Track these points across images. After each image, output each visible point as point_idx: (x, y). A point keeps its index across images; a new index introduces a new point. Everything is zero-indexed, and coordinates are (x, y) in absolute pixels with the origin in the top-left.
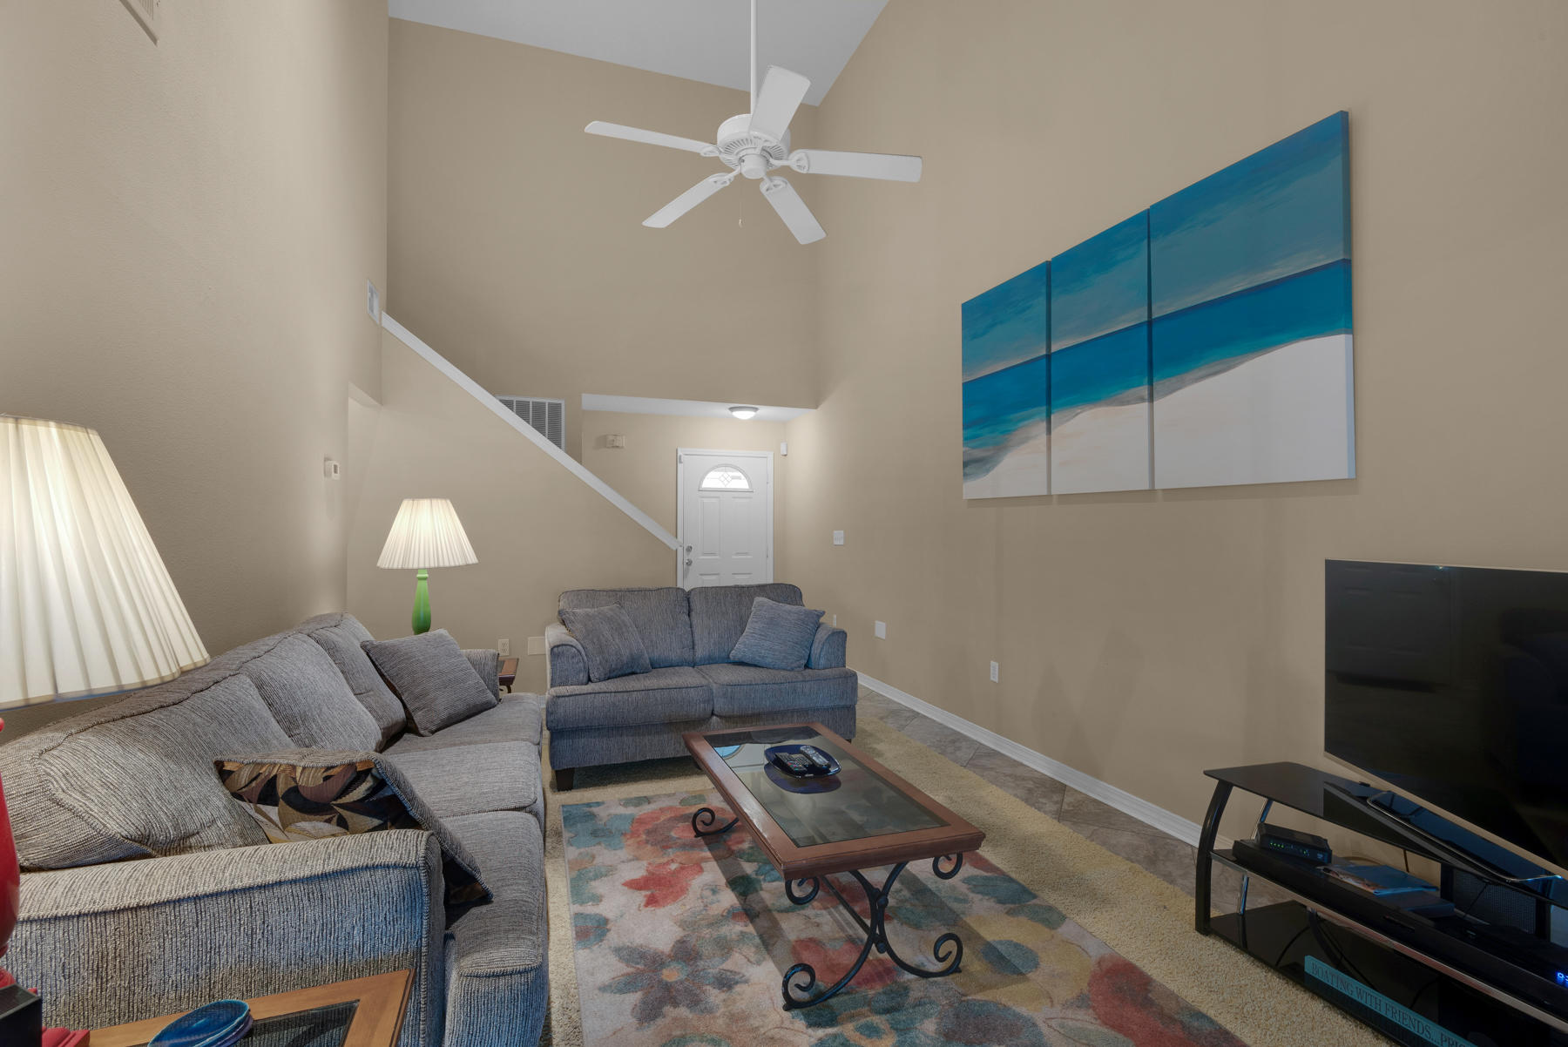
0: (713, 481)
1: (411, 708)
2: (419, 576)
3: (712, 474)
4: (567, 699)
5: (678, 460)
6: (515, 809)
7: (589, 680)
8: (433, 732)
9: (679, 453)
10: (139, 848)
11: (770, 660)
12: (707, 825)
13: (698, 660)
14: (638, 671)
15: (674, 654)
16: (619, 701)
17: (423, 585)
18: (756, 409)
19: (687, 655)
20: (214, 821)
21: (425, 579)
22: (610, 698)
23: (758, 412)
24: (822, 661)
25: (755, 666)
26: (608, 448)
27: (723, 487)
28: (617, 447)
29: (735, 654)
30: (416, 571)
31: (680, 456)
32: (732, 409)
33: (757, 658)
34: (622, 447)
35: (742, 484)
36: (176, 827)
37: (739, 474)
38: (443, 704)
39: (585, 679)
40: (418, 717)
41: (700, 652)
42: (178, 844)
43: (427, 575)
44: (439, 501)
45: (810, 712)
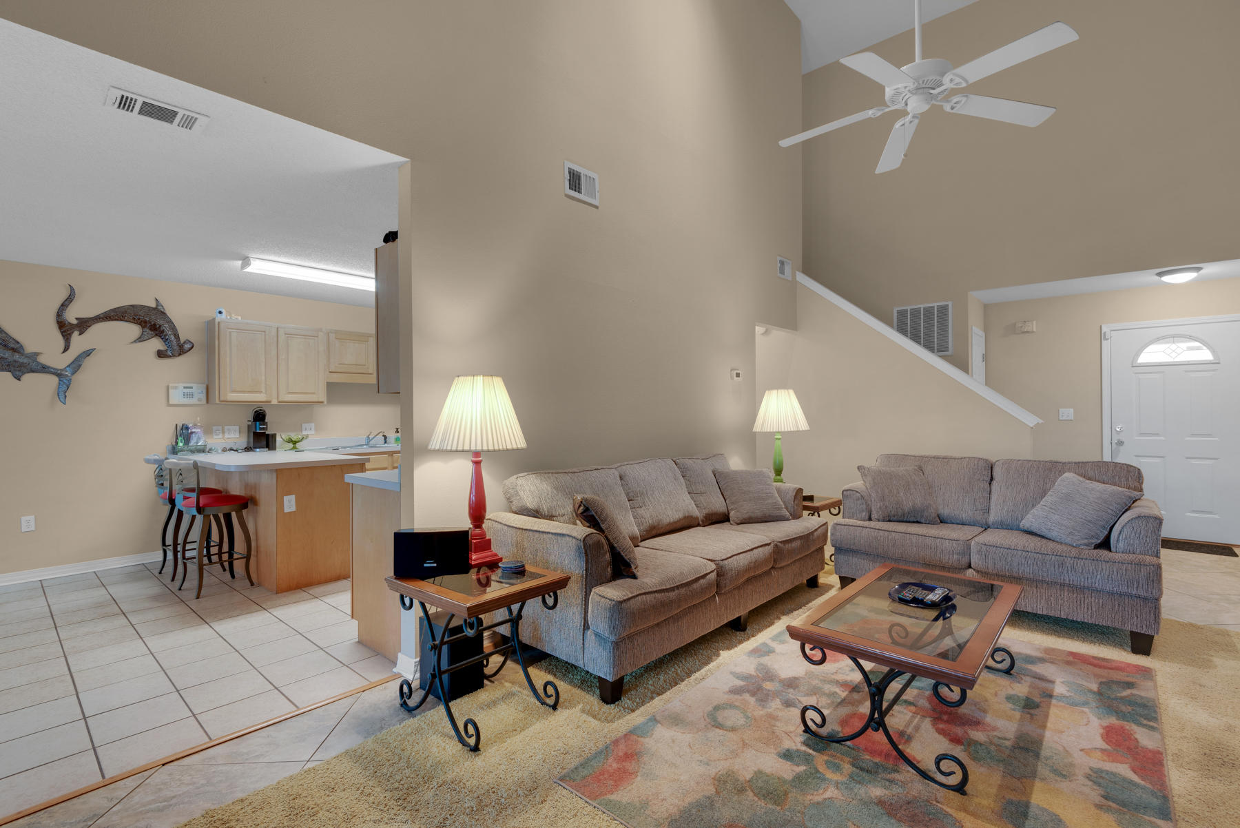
0: (1154, 354)
1: (730, 508)
2: (776, 437)
3: (1152, 348)
4: (843, 527)
5: (1102, 337)
6: (710, 560)
7: (870, 519)
8: (738, 524)
9: (1104, 329)
10: (536, 514)
11: (1056, 534)
12: (901, 637)
13: (990, 523)
14: (923, 521)
15: (967, 513)
16: (881, 537)
17: (778, 443)
18: (1199, 269)
19: (979, 517)
20: (564, 515)
21: (779, 439)
22: (875, 533)
23: (1201, 272)
24: (1121, 545)
25: (1043, 537)
26: (1019, 334)
27: (1172, 360)
28: (1028, 332)
29: (1026, 523)
30: (773, 434)
31: (1105, 333)
32: (1160, 274)
33: (1044, 530)
34: (1033, 332)
35: (1205, 355)
36: (548, 512)
37: (1197, 344)
38: (747, 509)
39: (867, 517)
40: (732, 514)
41: (993, 517)
42: (550, 517)
43: (780, 437)
44: (783, 391)
45: (1086, 591)
